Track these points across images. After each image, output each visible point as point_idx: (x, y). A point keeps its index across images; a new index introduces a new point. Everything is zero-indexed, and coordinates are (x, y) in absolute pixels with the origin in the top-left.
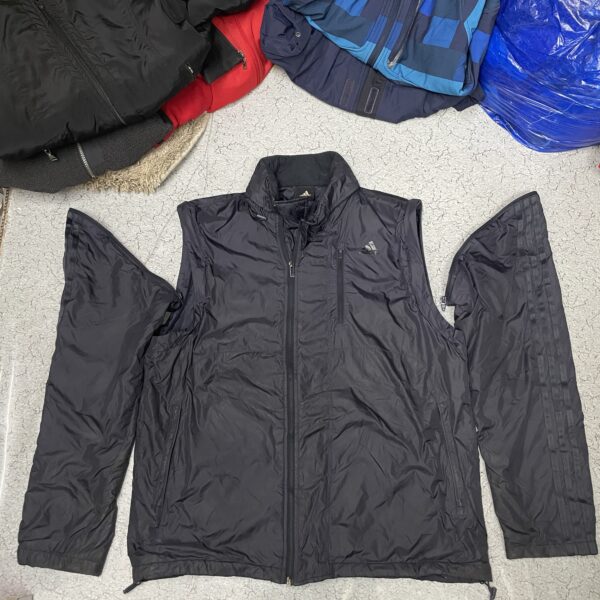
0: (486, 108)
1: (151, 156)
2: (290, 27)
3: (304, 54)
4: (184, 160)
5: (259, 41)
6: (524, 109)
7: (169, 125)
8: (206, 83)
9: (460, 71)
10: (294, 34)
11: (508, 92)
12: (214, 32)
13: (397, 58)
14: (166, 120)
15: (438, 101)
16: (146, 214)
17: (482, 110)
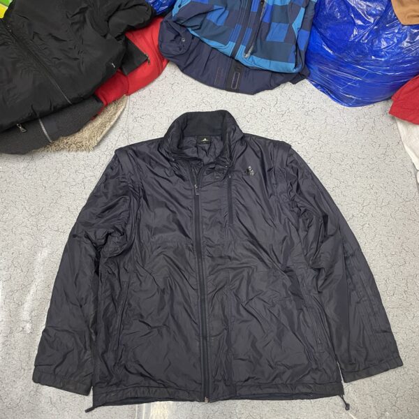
0: (311, 81)
1: (90, 126)
2: (178, 35)
3: (189, 52)
4: (112, 127)
5: (158, 46)
6: (336, 79)
7: (100, 104)
8: (125, 75)
9: (292, 56)
10: (181, 40)
11: (324, 68)
12: (127, 42)
13: (250, 51)
14: (98, 100)
15: (280, 78)
16: (88, 165)
17: (309, 83)
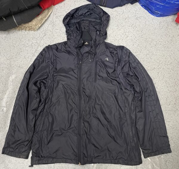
0: (140, 3)
1: (36, 19)
4: (46, 20)
6: (152, 3)
7: (41, 9)
15: (125, 1)
16: (34, 38)
17: (139, 4)
